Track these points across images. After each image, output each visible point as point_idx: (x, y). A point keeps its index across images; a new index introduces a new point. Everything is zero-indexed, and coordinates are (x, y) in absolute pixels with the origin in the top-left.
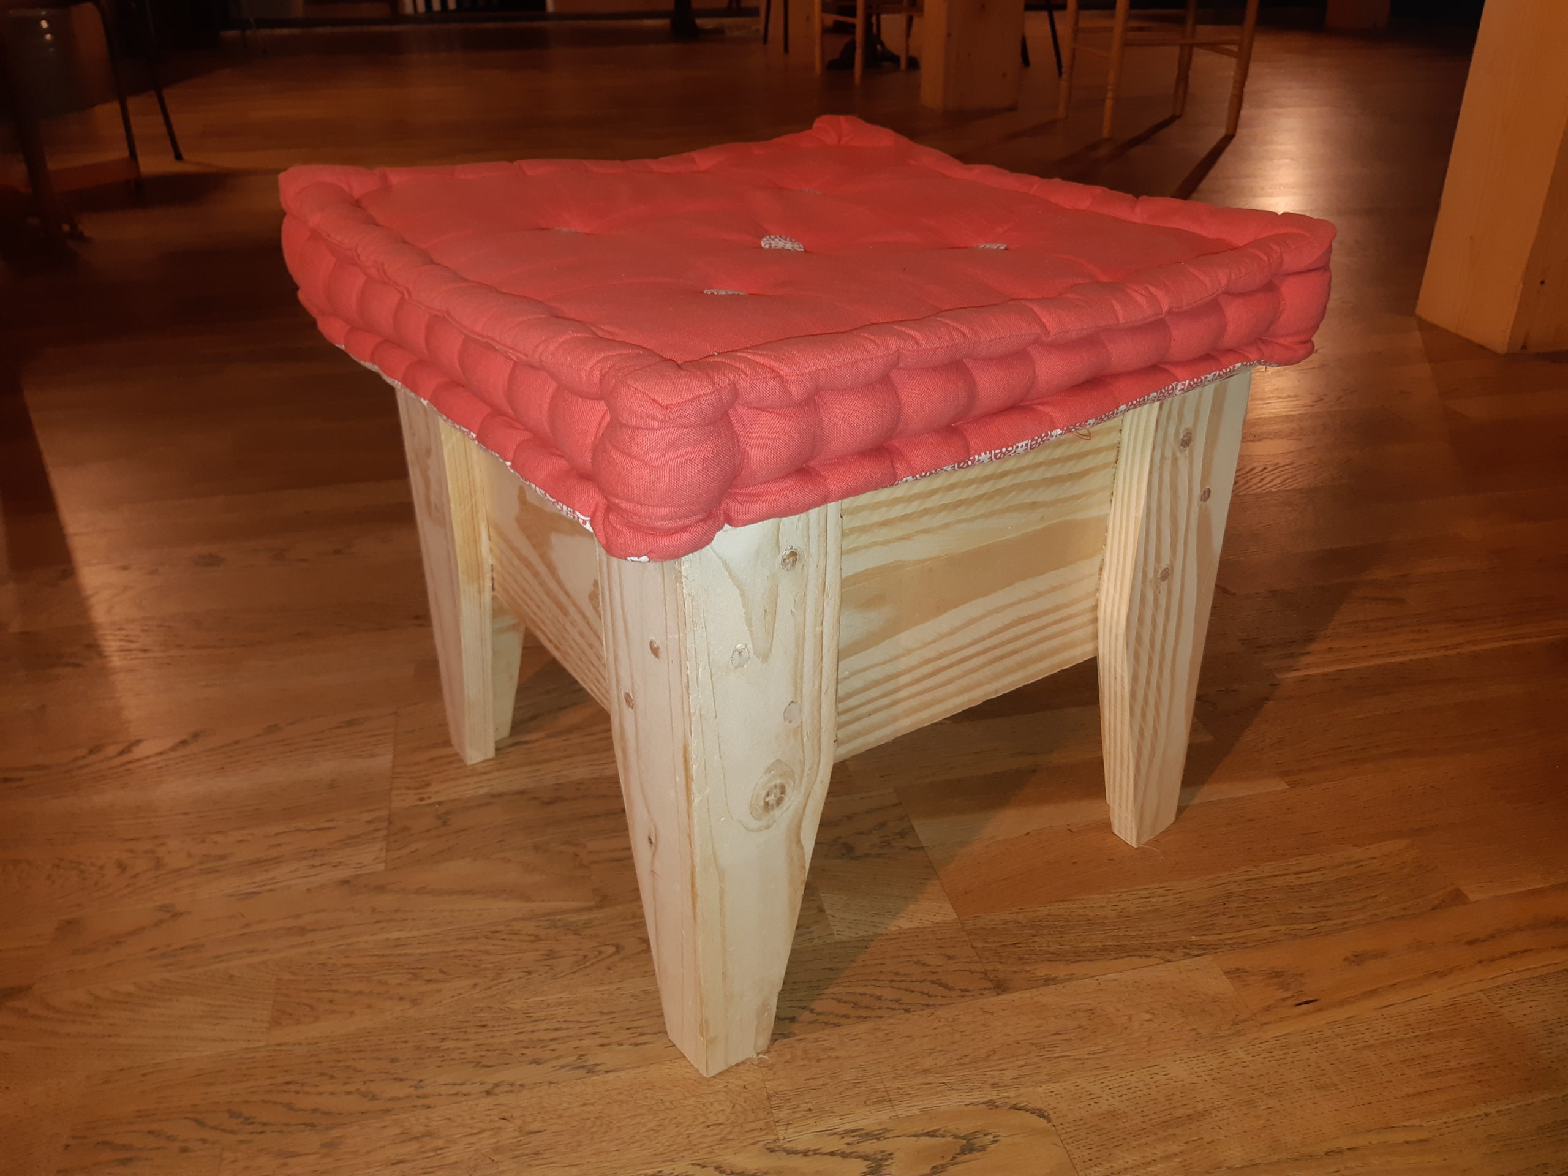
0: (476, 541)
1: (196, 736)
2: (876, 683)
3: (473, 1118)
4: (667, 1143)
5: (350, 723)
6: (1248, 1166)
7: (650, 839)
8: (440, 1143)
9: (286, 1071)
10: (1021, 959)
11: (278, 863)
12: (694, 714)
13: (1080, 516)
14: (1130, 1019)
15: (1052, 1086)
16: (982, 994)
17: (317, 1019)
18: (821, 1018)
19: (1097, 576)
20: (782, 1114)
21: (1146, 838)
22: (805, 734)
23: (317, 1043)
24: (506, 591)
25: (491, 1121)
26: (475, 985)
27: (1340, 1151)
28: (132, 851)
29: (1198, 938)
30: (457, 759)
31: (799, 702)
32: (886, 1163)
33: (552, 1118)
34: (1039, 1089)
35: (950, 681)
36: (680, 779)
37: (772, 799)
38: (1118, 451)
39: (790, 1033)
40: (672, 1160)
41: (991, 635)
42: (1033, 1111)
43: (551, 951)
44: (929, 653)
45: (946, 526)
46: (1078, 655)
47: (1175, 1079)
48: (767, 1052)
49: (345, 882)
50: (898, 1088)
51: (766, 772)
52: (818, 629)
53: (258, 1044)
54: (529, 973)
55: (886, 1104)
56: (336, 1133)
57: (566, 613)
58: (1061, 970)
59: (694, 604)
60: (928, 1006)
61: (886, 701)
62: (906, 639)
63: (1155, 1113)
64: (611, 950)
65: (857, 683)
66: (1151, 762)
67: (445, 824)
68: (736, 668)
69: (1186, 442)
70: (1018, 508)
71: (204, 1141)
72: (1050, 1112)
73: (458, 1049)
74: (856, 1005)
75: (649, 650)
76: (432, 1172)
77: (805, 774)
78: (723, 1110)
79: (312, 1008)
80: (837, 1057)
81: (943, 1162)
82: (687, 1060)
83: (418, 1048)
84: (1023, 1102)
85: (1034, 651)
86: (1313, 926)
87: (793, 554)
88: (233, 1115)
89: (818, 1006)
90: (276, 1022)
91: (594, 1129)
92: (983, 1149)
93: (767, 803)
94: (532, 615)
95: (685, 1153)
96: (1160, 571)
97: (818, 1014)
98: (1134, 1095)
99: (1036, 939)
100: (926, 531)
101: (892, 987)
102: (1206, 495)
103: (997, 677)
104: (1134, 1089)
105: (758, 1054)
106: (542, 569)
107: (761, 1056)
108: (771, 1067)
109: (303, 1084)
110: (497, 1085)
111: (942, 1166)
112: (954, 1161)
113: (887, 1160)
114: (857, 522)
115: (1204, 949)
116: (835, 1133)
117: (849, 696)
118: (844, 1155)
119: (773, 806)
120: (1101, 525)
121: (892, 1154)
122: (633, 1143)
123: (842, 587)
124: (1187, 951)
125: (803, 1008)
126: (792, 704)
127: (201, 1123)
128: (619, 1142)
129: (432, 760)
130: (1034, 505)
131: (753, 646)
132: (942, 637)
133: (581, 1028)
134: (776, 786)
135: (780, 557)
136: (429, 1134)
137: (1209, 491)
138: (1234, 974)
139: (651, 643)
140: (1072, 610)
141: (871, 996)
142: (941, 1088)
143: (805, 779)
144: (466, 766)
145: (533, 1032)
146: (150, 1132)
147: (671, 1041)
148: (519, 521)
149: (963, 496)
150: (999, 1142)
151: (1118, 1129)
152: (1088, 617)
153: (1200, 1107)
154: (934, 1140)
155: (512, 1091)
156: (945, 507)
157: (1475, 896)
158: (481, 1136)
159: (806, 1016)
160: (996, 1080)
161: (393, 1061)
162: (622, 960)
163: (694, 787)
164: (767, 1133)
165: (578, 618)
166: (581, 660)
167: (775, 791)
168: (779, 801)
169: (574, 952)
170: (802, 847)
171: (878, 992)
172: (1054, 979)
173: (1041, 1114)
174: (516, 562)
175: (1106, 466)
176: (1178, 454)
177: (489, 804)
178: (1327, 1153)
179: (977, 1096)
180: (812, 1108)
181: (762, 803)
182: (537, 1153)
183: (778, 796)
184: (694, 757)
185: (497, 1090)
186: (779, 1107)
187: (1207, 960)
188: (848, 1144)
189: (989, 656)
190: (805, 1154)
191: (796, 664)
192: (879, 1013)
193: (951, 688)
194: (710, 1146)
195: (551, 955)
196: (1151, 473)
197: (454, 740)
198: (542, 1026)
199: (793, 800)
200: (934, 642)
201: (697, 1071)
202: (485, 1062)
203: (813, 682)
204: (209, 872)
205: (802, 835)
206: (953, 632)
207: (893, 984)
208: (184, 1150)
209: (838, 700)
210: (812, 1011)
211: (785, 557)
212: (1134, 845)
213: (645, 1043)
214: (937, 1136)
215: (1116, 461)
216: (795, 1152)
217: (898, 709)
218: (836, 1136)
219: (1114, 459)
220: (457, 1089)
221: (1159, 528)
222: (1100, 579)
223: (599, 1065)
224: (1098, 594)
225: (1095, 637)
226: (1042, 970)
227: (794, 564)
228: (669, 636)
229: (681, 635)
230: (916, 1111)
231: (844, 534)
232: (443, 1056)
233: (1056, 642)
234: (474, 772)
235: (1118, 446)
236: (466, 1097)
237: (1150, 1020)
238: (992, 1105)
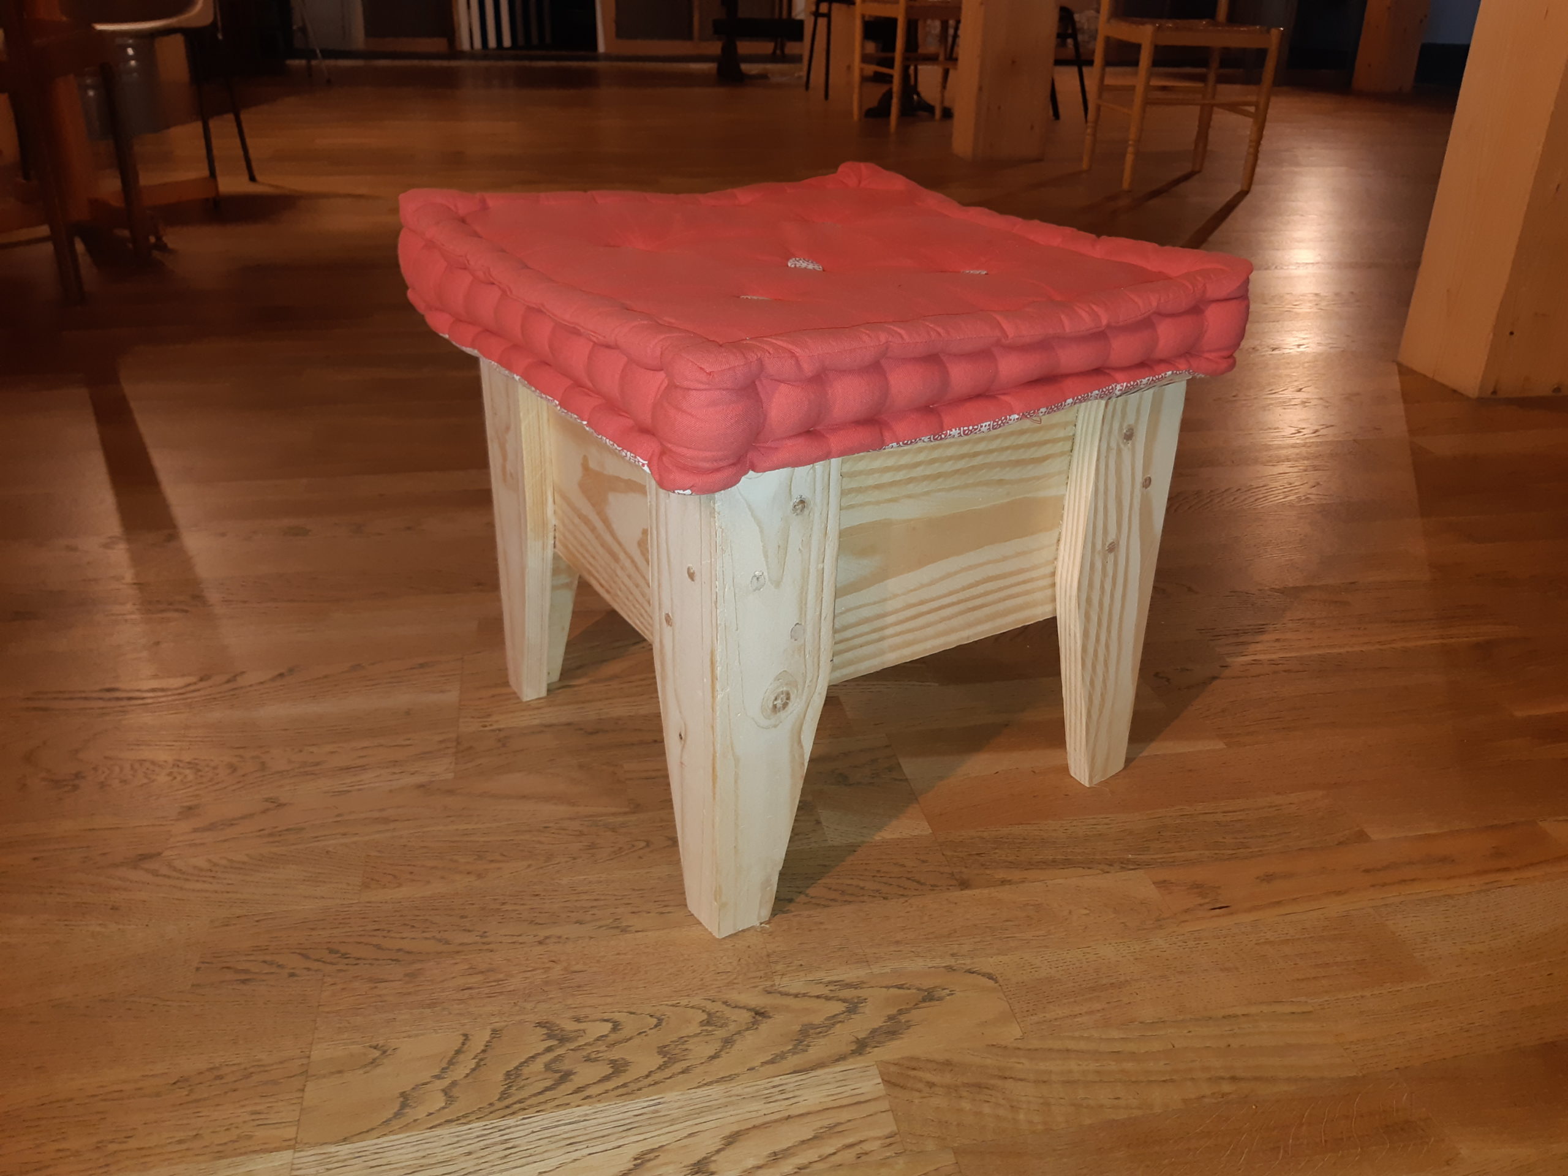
0: (543, 503)
1: (291, 671)
2: (867, 620)
3: (527, 960)
4: (685, 984)
5: (422, 666)
6: (1157, 1022)
7: (680, 735)
8: (501, 976)
9: (375, 921)
10: (983, 865)
11: (364, 769)
12: (720, 624)
13: (1041, 494)
14: (1070, 912)
15: (1000, 958)
16: (948, 889)
17: (400, 885)
18: (814, 901)
19: (1054, 547)
20: (779, 967)
21: (1097, 780)
22: (807, 652)
23: (400, 902)
24: (566, 547)
25: (543, 963)
26: (529, 866)
27: (1236, 1016)
28: (241, 757)
29: (1134, 857)
30: (515, 697)
31: (803, 624)
32: (862, 1005)
33: (591, 962)
34: (990, 959)
35: (929, 625)
36: (707, 680)
37: (779, 703)
38: (1073, 443)
39: (788, 910)
40: (688, 996)
41: (964, 589)
42: (984, 975)
43: (592, 843)
44: (913, 599)
45: (927, 493)
46: (1040, 614)
47: (1103, 958)
48: (768, 922)
49: (421, 786)
50: (875, 953)
51: (775, 680)
52: (820, 566)
53: (351, 902)
54: (574, 859)
55: (865, 964)
56: (418, 966)
57: (616, 559)
58: (1016, 875)
59: (723, 534)
60: (902, 895)
61: (875, 636)
62: (893, 584)
63: (1084, 981)
64: (643, 844)
65: (851, 618)
66: (1101, 712)
67: (504, 745)
68: (755, 590)
69: (1129, 436)
70: (987, 483)
71: (308, 969)
72: (997, 975)
73: (516, 910)
74: (843, 893)
75: (687, 575)
76: (494, 997)
77: (806, 686)
78: (730, 963)
79: (395, 876)
80: (826, 929)
81: (908, 1007)
82: (703, 926)
83: (483, 909)
84: (976, 968)
85: (1001, 606)
86: (1234, 852)
87: (802, 502)
88: (331, 951)
89: (811, 891)
90: (366, 886)
91: (626, 971)
92: (940, 999)
93: (775, 706)
94: (588, 566)
95: (699, 992)
96: (1107, 544)
97: (812, 898)
98: (1068, 967)
99: (997, 851)
100: (909, 497)
101: (875, 881)
102: (1147, 482)
103: (970, 625)
104: (1068, 963)
105: (761, 924)
106: (599, 525)
107: (763, 925)
108: (771, 934)
109: (389, 931)
110: (547, 938)
111: (906, 1009)
112: (916, 1006)
113: (862, 1003)
114: (854, 484)
115: (1139, 865)
116: (821, 983)
117: (845, 628)
118: (827, 998)
119: (780, 708)
120: (1058, 503)
121: (866, 999)
122: (657, 982)
123: (840, 537)
124: (1124, 866)
125: (800, 893)
126: (797, 626)
127: (306, 957)
128: (646, 981)
129: (493, 696)
130: (1001, 482)
131: (768, 573)
132: (922, 586)
133: (616, 899)
134: (782, 693)
135: (792, 504)
136: (492, 970)
137: (1150, 479)
138: (1162, 884)
139: (689, 569)
140: (1034, 574)
141: (857, 886)
142: (909, 955)
143: (806, 689)
144: (521, 702)
145: (577, 901)
146: (265, 962)
147: (690, 912)
148: (582, 486)
149: (942, 470)
150: (954, 995)
151: (1052, 991)
152: (1046, 582)
153: (1122, 979)
154: (901, 991)
155: (559, 942)
156: (926, 478)
157: (1376, 834)
158: (534, 972)
159: (802, 898)
160: (955, 951)
161: (462, 917)
162: (652, 852)
163: (718, 686)
164: (766, 980)
165: (628, 564)
166: (628, 599)
167: (782, 696)
168: (785, 705)
169: (613, 845)
170: (802, 747)
171: (862, 884)
172: (1010, 881)
173: (990, 977)
174: (577, 520)
175: (1062, 454)
176: (1122, 446)
177: (541, 732)
178: (1224, 1017)
179: (938, 962)
180: (803, 964)
181: (771, 706)
182: (579, 987)
183: (784, 700)
184: (719, 660)
185: (548, 941)
186: (776, 962)
187: (1140, 873)
188: (831, 990)
189: (962, 607)
190: (796, 996)
191: (802, 593)
192: (861, 899)
193: (930, 631)
194: (719, 987)
195: (592, 846)
196: (1098, 460)
197: (512, 680)
198: (585, 897)
199: (796, 706)
200: (915, 590)
201: (711, 933)
202: (538, 921)
203: (815, 609)
204: (306, 774)
205: (802, 737)
206: (932, 583)
207: (875, 878)
208: (292, 975)
209: (835, 631)
210: (807, 895)
211: (796, 504)
212: (1087, 785)
213: (669, 912)
214: (903, 988)
215: (1071, 451)
216: (787, 994)
217: (886, 644)
218: (821, 985)
219: (1070, 449)
220: (515, 939)
221: (1105, 507)
222: (1057, 549)
223: (630, 926)
224: (1055, 562)
225: (1054, 599)
226: (1001, 874)
227: (802, 510)
228: (703, 562)
229: (713, 560)
230: (888, 970)
231: (844, 493)
232: (503, 916)
233: (1019, 601)
234: (528, 706)
235: (1074, 436)
236: (522, 946)
237: (1088, 914)
238: (950, 969)
